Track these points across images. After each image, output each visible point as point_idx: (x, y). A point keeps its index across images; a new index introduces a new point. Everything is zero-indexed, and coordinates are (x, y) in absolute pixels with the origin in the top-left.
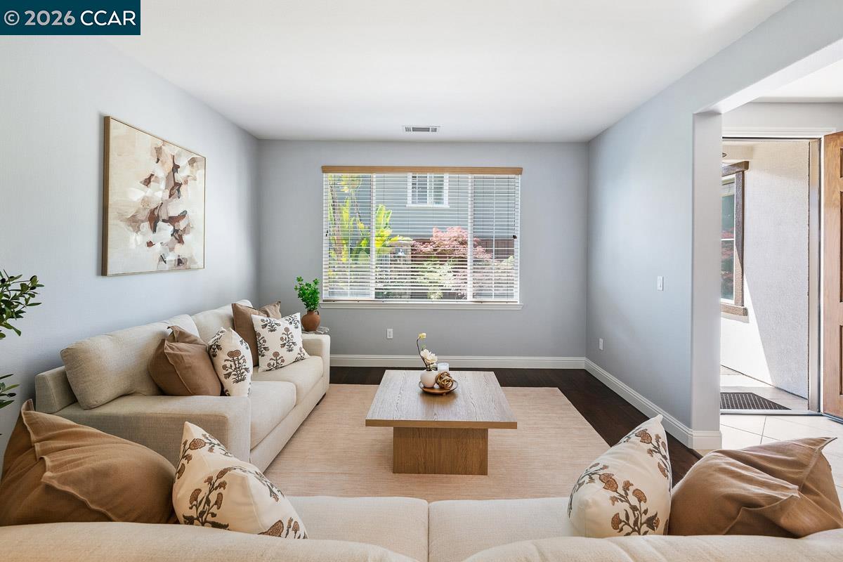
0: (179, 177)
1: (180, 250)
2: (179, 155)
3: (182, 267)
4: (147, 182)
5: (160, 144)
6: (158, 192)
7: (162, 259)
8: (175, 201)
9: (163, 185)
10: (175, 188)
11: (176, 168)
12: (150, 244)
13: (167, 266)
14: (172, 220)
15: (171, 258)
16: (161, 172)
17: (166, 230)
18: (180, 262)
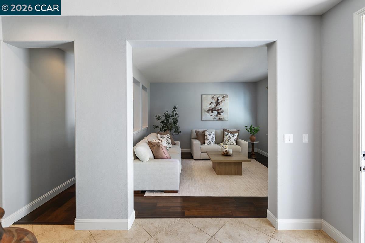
0: (219, 101)
1: (219, 116)
2: (219, 97)
3: (220, 120)
4: (210, 104)
5: (213, 96)
6: (213, 105)
7: (214, 118)
8: (218, 106)
9: (214, 104)
10: (218, 104)
11: (218, 100)
12: (211, 115)
13: (216, 120)
14: (217, 110)
15: (217, 118)
16: (214, 101)
17: (215, 113)
18: (219, 119)
